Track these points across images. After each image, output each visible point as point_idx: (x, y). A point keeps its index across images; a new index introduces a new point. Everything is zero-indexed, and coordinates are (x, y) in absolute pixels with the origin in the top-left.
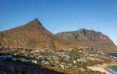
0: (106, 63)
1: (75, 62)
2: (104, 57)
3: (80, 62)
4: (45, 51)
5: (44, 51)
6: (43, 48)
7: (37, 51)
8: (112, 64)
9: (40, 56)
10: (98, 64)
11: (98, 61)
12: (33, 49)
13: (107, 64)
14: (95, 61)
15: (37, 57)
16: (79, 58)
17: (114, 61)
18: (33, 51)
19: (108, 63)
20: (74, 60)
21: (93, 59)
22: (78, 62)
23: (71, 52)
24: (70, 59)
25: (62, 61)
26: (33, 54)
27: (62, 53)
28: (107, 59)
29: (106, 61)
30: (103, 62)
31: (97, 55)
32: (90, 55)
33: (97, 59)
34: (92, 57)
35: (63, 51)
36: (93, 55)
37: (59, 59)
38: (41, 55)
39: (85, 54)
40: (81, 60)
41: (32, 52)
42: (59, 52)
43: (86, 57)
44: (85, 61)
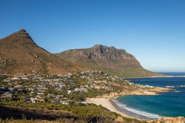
0: (115, 91)
1: (69, 92)
2: (115, 84)
3: (78, 93)
4: (29, 77)
5: (27, 78)
6: (26, 74)
7: (15, 78)
8: (123, 93)
9: (17, 86)
10: (105, 93)
11: (104, 89)
12: (8, 75)
13: (116, 94)
14: (101, 89)
15: (13, 87)
16: (79, 87)
17: (126, 89)
18: (8, 78)
19: (118, 92)
20: (70, 90)
21: (98, 87)
22: (74, 92)
23: (68, 79)
24: (63, 88)
25: (50, 92)
26: (6, 82)
27: (54, 80)
28: (119, 87)
29: (116, 89)
30: (111, 91)
31: (105, 82)
32: (95, 81)
33: (103, 87)
34: (98, 84)
35: (58, 77)
36: (100, 82)
37: (47, 89)
38: (20, 84)
39: (88, 81)
40: (80, 89)
41: (5, 80)
42: (50, 78)
43: (89, 85)
44: (86, 91)
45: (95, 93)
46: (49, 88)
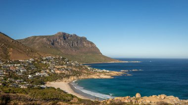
0: (74, 76)
1: (30, 76)
2: (74, 69)
3: (39, 77)
8: (82, 77)
10: (65, 77)
11: (64, 74)
13: (75, 77)
14: (61, 74)
16: (40, 71)
17: (85, 73)
19: (77, 76)
20: (30, 74)
21: (58, 72)
22: (35, 77)
23: (30, 64)
24: (24, 73)
25: (11, 77)
27: (15, 65)
28: (78, 71)
29: (76, 74)
30: (71, 76)
31: (65, 66)
32: (56, 66)
33: (63, 72)
34: (58, 69)
35: (19, 63)
36: (60, 67)
37: (7, 74)
39: (49, 66)
40: (41, 74)
42: (11, 63)
43: (50, 70)
44: (46, 75)
45: (55, 77)
46: (9, 73)
